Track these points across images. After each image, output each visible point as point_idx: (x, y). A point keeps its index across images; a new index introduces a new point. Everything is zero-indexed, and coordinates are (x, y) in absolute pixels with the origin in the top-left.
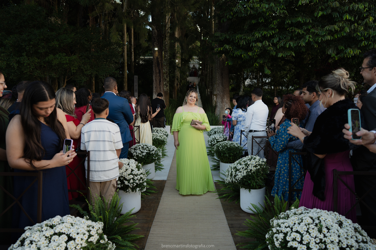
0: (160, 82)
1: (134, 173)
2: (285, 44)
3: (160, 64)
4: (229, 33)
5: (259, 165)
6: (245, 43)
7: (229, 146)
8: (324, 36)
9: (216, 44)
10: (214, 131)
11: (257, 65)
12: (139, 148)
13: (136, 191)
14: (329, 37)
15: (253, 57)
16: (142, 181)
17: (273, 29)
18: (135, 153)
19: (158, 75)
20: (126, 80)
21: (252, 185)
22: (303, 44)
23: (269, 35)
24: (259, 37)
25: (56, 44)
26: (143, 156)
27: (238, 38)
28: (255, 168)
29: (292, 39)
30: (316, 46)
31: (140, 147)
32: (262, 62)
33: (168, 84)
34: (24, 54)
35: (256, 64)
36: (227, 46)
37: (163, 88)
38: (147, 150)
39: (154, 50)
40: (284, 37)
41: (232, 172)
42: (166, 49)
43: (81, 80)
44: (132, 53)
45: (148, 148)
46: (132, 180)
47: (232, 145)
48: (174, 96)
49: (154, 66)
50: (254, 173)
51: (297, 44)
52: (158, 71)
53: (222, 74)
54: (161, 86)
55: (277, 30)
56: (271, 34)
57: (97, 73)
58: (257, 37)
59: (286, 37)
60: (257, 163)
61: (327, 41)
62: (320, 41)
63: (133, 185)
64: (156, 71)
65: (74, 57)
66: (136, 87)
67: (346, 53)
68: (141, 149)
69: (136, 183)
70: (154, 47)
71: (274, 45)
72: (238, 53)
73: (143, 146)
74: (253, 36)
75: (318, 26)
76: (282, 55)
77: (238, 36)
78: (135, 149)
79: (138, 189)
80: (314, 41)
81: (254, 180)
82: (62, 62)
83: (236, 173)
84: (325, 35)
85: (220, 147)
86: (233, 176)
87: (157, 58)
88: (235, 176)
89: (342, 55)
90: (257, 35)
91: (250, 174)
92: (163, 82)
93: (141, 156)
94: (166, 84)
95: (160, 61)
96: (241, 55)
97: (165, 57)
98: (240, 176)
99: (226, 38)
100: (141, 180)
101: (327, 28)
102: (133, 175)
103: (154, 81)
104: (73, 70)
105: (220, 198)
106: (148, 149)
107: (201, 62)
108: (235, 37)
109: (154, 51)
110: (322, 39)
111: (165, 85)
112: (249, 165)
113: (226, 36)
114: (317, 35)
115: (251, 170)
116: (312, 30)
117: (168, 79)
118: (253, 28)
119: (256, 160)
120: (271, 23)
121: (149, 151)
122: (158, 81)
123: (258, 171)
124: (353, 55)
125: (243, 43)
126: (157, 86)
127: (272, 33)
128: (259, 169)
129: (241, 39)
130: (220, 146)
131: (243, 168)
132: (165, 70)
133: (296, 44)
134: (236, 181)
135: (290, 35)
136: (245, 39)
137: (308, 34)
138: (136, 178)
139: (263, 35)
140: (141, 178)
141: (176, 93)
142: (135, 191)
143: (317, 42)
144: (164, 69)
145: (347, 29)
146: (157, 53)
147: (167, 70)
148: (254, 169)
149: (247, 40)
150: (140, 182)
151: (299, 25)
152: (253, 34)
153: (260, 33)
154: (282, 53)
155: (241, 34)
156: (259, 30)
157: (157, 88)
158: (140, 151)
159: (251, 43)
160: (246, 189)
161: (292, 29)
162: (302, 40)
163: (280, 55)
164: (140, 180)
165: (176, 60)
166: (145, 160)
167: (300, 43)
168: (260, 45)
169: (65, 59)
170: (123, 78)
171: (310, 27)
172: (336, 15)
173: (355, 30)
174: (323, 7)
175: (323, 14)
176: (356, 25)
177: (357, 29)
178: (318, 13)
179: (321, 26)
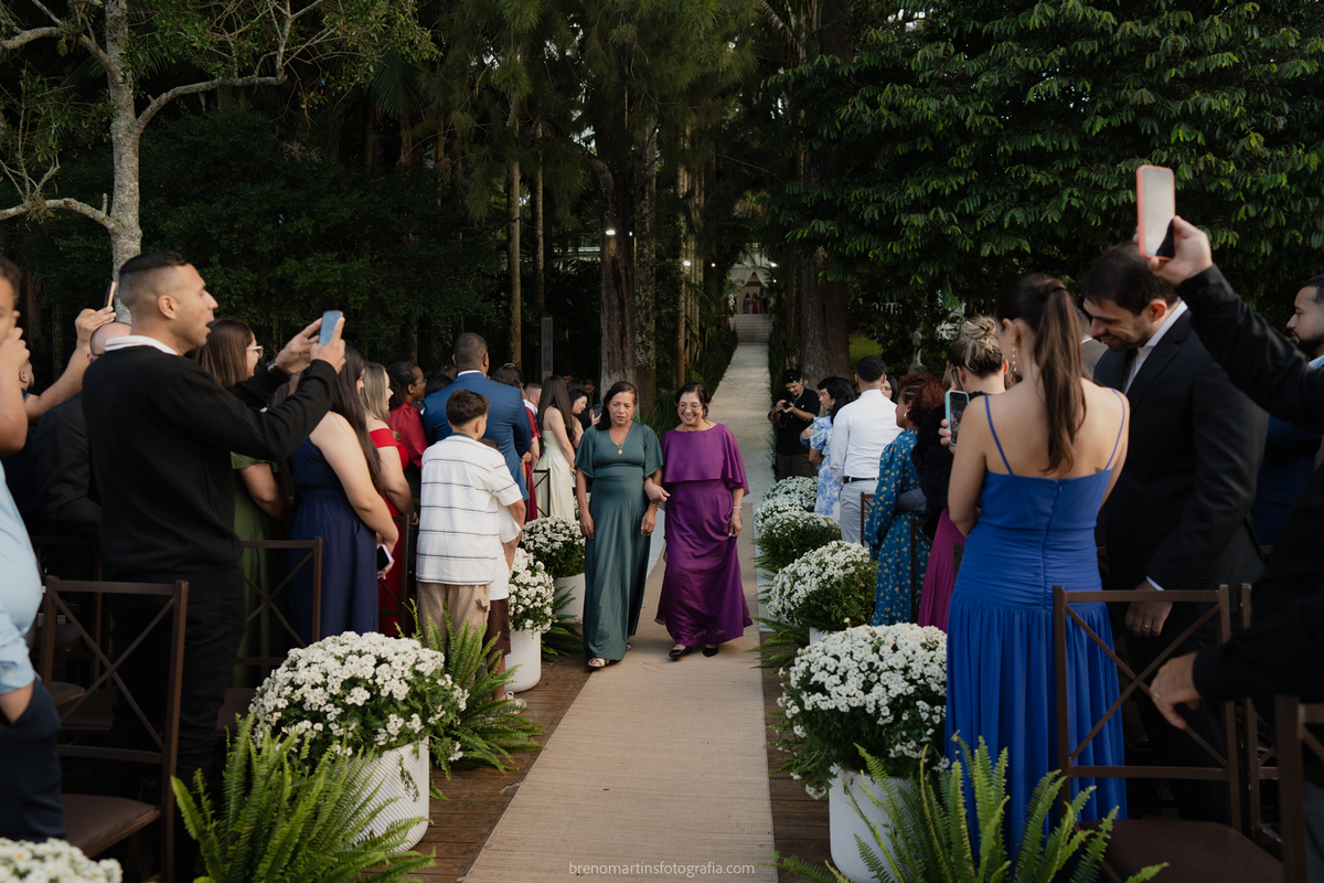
0: (623, 335)
1: (518, 579)
2: (1000, 219)
3: (624, 280)
4: (834, 181)
5: (854, 564)
6: (877, 217)
7: (801, 526)
8: (1116, 191)
9: (793, 218)
10: (784, 490)
11: (920, 281)
12: (544, 529)
13: (524, 628)
14: (1130, 196)
15: (906, 258)
16: (542, 601)
17: (959, 171)
18: (531, 543)
19: (617, 313)
20: (519, 330)
21: (833, 618)
22: (1053, 216)
23: (947, 191)
24: (916, 196)
25: (306, 224)
26: (553, 550)
27: (856, 197)
28: (841, 572)
29: (1022, 200)
30: (1095, 221)
31: (547, 526)
32: (934, 273)
33: (651, 344)
34: (215, 259)
35: (915, 279)
36: (822, 223)
37: (634, 356)
38: (565, 535)
39: (604, 235)
40: (998, 194)
41: (784, 584)
42: (645, 230)
43: (375, 335)
44: (538, 242)
45: (567, 528)
46: (514, 597)
47: (811, 523)
48: (675, 382)
49: (603, 285)
50: (838, 583)
51: (1038, 215)
52: (616, 302)
53: (824, 309)
54: (627, 350)
55: (974, 173)
56: (956, 187)
57: (427, 310)
58: (912, 197)
59: (1005, 194)
60: (848, 560)
62: (1104, 208)
63: (516, 609)
64: (609, 302)
65: (359, 264)
66: (547, 355)
68: (548, 532)
69: (524, 606)
70: (604, 227)
71: (967, 219)
72: (856, 245)
73: (553, 524)
74: (903, 191)
75: (1102, 159)
76: (992, 250)
77: (857, 193)
78: (531, 533)
79: (529, 623)
80: (1088, 204)
81: (839, 604)
82: (324, 280)
83: (792, 587)
84: (1120, 186)
85: (777, 529)
86: (785, 594)
87: (614, 261)
88: (791, 594)
90: (911, 190)
91: (828, 586)
92: (633, 336)
93: (548, 550)
94: (643, 342)
95: (622, 271)
96: (867, 251)
97: (641, 254)
98: (802, 591)
99: (820, 196)
100: (539, 599)
101: (1123, 165)
102: (518, 585)
103: (605, 333)
104: (355, 302)
105: (762, 667)
106: (567, 532)
107: (774, 265)
108: (848, 194)
109: (604, 240)
110: (1109, 200)
111: (641, 346)
112: (826, 564)
113: (821, 192)
114: (1098, 188)
115: (831, 577)
116: (1082, 173)
117: (651, 327)
118: (906, 167)
119: (848, 551)
120: (952, 152)
121: (572, 536)
122: (617, 333)
123: (849, 579)
125: (871, 213)
126: (613, 349)
127: (958, 184)
128: (854, 573)
129: (867, 201)
130: (777, 526)
131: (811, 573)
132: (640, 297)
133: (1035, 216)
134: (793, 608)
135: (1019, 187)
136: (880, 201)
137: (1069, 183)
138: (524, 593)
139: (929, 191)
140: (538, 595)
141: (683, 369)
142: (521, 628)
143: (1098, 210)
144: (638, 294)
145: (1185, 169)
146: (613, 245)
147: (646, 296)
148: (839, 574)
149: (883, 206)
150: (536, 604)
151: (1040, 159)
152: (902, 185)
153: (920, 184)
154: (994, 243)
155: (868, 185)
156: (919, 175)
157: (614, 355)
158: (546, 536)
159: (895, 214)
160: (820, 631)
161: (1019, 170)
162: (1053, 202)
163: (986, 251)
164: (535, 601)
165: (681, 263)
166: (560, 565)
167: (1044, 215)
168: (918, 220)
169: (333, 271)
170: (510, 323)
171: (1074, 163)
172: (1149, 126)
173: (1212, 173)
174: (1109, 104)
175: (1109, 124)
176: (1210, 157)
177: (1219, 169)
178: (1094, 122)
179: (1111, 158)
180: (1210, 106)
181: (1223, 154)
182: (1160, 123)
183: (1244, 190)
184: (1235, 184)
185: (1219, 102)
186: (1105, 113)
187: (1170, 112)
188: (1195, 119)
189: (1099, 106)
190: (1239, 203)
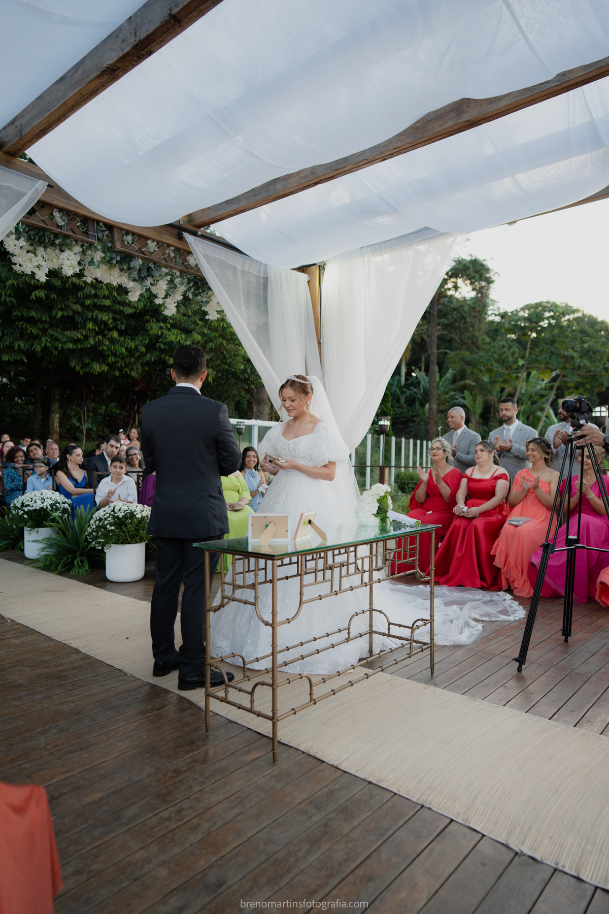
2: (12, 343)
8: (65, 343)
14: (71, 346)
22: (38, 348)
29: (22, 338)
30: (55, 353)
40: (10, 332)
51: (29, 346)
59: (13, 333)
61: (69, 350)
62: (60, 349)
67: (92, 368)
75: (58, 327)
76: (8, 358)
80: (53, 346)
84: (67, 341)
89: (88, 370)
101: (67, 333)
110: (62, 346)
114: (57, 339)
116: (50, 331)
124: (100, 371)
135: (20, 332)
137: (45, 334)
143: (56, 348)
145: (91, 339)
151: (32, 321)
154: (9, 355)
161: (23, 324)
162: (37, 342)
163: (5, 357)
167: (34, 346)
171: (47, 326)
172: (78, 319)
173: (100, 343)
174: (63, 306)
175: (63, 315)
176: (100, 337)
177: (103, 342)
178: (57, 313)
179: (61, 326)
180: (102, 318)
181: (104, 336)
182: (83, 319)
183: (111, 352)
184: (108, 348)
185: (105, 317)
186: (61, 309)
187: (86, 316)
188: (95, 321)
189: (59, 306)
190: (109, 356)
